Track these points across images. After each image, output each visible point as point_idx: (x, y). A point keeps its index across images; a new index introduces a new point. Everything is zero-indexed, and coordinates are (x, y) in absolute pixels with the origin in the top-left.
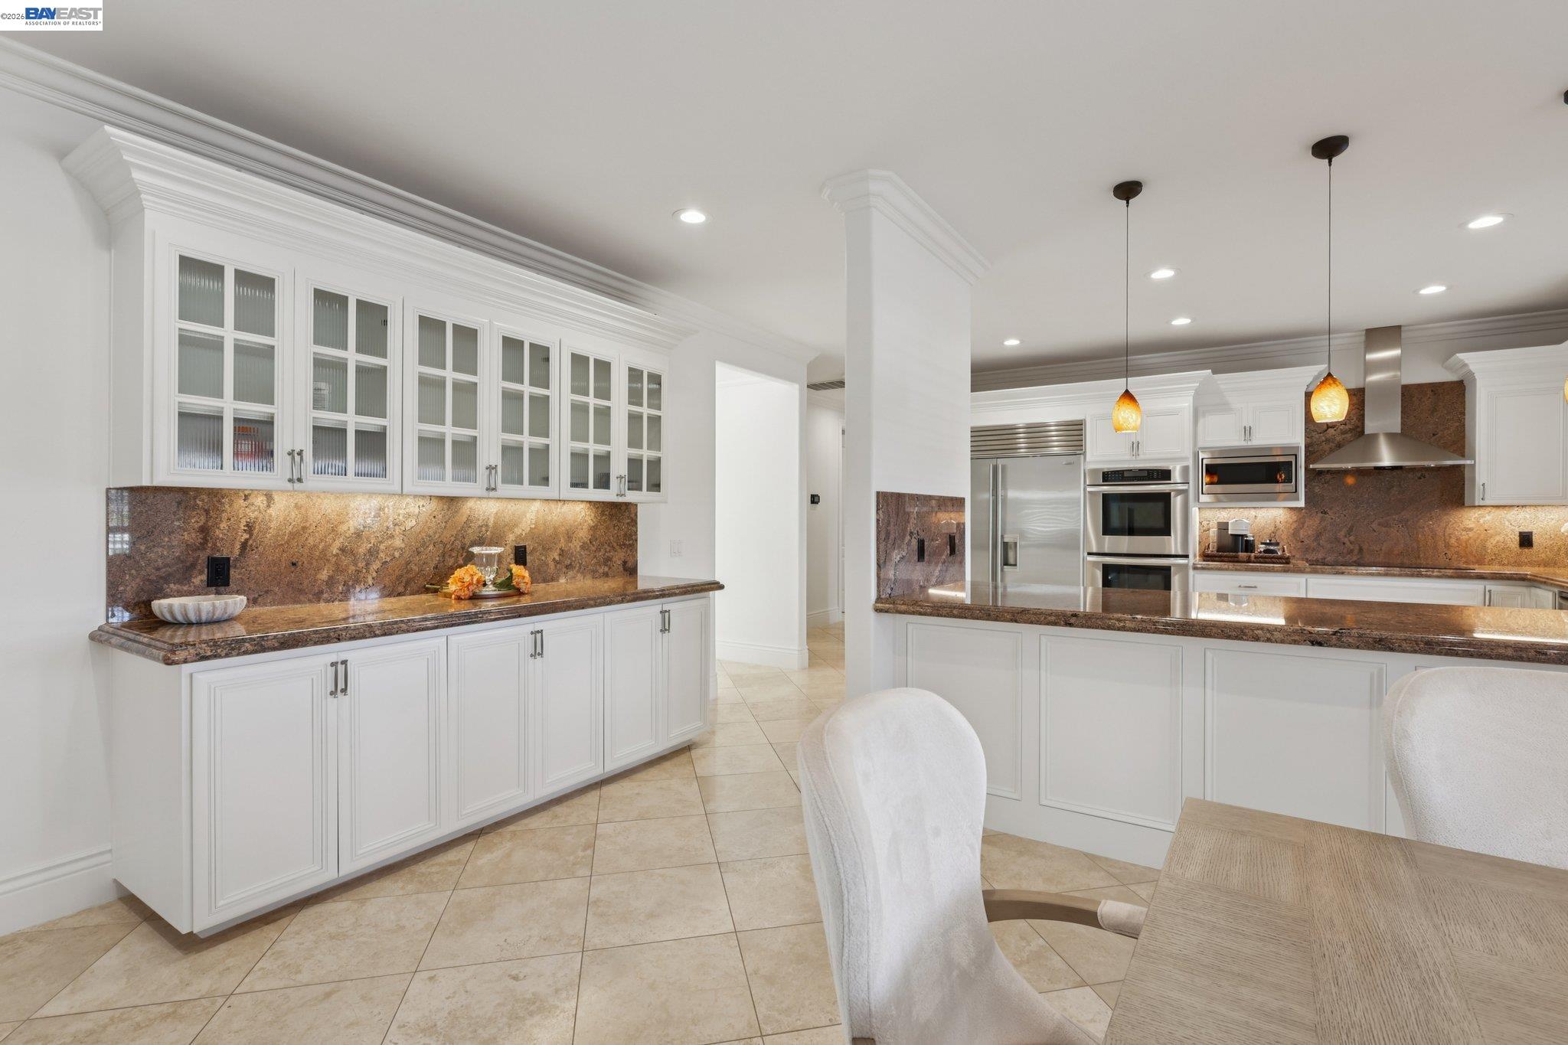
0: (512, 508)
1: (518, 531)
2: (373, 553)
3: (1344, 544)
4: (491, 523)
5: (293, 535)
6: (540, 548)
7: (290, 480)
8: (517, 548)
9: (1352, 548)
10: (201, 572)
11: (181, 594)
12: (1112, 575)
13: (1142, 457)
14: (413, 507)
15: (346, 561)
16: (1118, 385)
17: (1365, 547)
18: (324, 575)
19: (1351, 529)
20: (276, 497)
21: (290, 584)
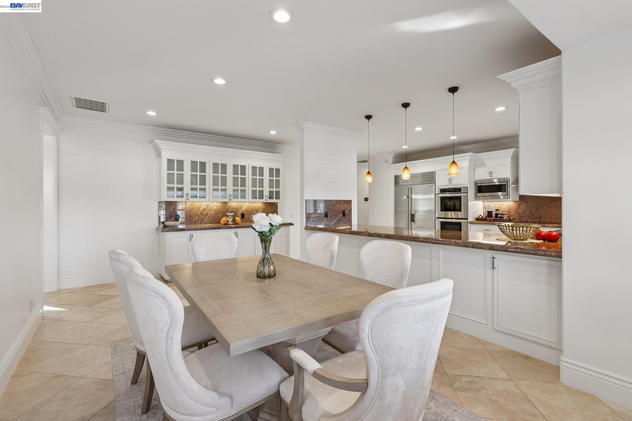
0: (240, 204)
1: (242, 210)
2: (207, 214)
3: (534, 215)
4: (235, 208)
5: (191, 210)
6: (248, 214)
7: (186, 199)
8: (242, 214)
9: (537, 216)
10: (174, 217)
11: (170, 221)
12: (444, 226)
13: (452, 184)
14: (216, 204)
15: (201, 216)
16: (450, 158)
17: (542, 215)
18: (196, 219)
19: (537, 209)
20: (187, 203)
21: (190, 220)
